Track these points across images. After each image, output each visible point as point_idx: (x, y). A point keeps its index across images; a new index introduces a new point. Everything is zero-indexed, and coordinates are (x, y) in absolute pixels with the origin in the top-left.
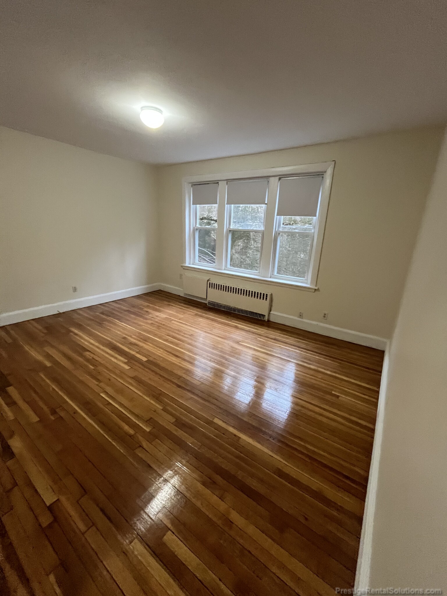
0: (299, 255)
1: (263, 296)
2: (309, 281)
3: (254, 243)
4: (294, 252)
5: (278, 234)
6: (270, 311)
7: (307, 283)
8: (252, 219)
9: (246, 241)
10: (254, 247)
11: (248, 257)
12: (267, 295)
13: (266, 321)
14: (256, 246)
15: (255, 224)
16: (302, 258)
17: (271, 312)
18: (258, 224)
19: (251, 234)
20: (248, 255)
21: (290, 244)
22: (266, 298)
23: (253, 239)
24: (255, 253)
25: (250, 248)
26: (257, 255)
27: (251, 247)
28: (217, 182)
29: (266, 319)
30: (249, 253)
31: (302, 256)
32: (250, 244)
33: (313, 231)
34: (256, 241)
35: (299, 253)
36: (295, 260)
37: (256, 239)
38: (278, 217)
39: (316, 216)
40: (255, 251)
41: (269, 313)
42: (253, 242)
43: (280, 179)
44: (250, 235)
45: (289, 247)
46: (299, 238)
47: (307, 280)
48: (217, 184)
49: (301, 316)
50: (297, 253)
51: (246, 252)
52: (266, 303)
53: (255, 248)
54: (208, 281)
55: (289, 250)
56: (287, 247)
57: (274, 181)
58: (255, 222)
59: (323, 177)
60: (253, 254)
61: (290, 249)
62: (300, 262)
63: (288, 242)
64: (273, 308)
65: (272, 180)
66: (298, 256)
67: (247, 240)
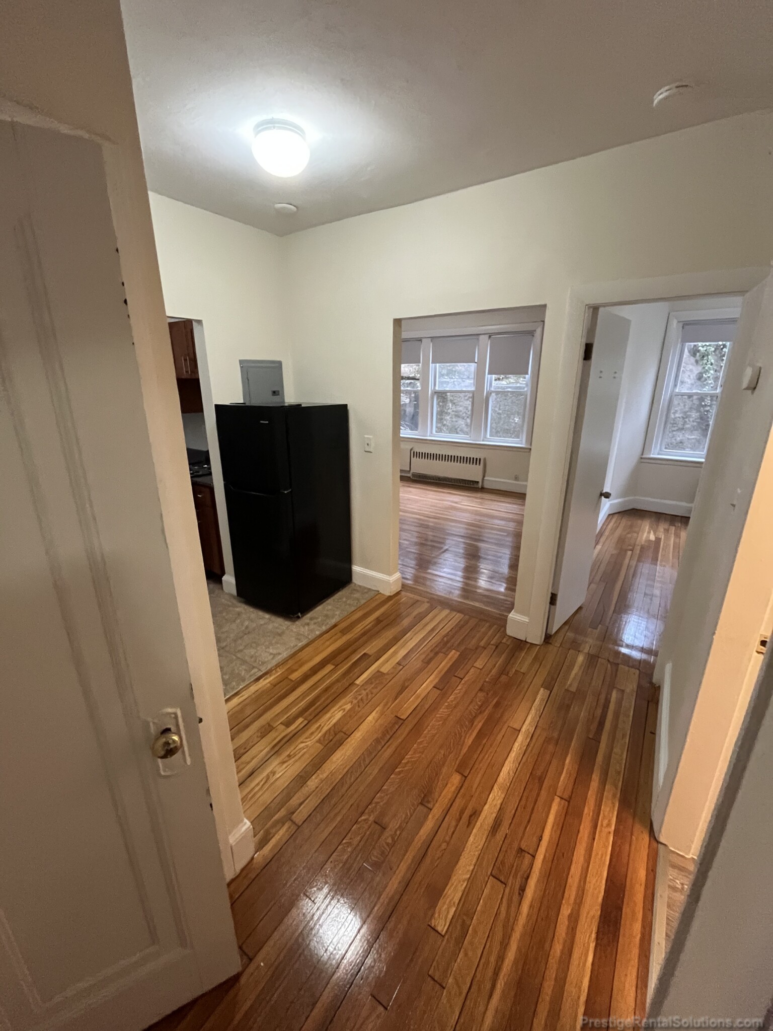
0: (513, 419)
1: (476, 461)
2: (524, 441)
3: (452, 406)
4: (505, 415)
5: (489, 394)
6: (484, 476)
7: (521, 444)
8: (447, 375)
9: (441, 404)
10: (453, 411)
11: (444, 425)
12: (480, 459)
13: (480, 487)
14: (455, 409)
15: (452, 380)
16: (516, 423)
17: (485, 478)
18: (457, 381)
19: (448, 394)
20: (445, 422)
21: (500, 406)
22: (480, 463)
23: (451, 401)
24: (454, 420)
25: (446, 413)
26: (456, 421)
27: (449, 411)
28: (420, 340)
29: (480, 485)
30: (446, 420)
31: (517, 420)
32: (447, 408)
33: (526, 389)
34: (454, 404)
35: (512, 416)
36: (508, 426)
37: (455, 401)
38: (489, 376)
39: (528, 374)
40: (454, 416)
41: (483, 479)
42: (450, 405)
43: (490, 337)
44: (446, 395)
45: (499, 409)
46: (511, 397)
47: (522, 441)
48: (420, 342)
49: (516, 478)
50: (510, 417)
51: (442, 419)
52: (480, 468)
53: (453, 413)
54: (411, 450)
55: (499, 414)
56: (497, 409)
57: (484, 339)
58: (452, 378)
59: (533, 336)
60: (452, 421)
61: (500, 412)
62: (514, 428)
63: (498, 402)
64: (486, 474)
65: (481, 337)
66: (511, 420)
67: (443, 402)
